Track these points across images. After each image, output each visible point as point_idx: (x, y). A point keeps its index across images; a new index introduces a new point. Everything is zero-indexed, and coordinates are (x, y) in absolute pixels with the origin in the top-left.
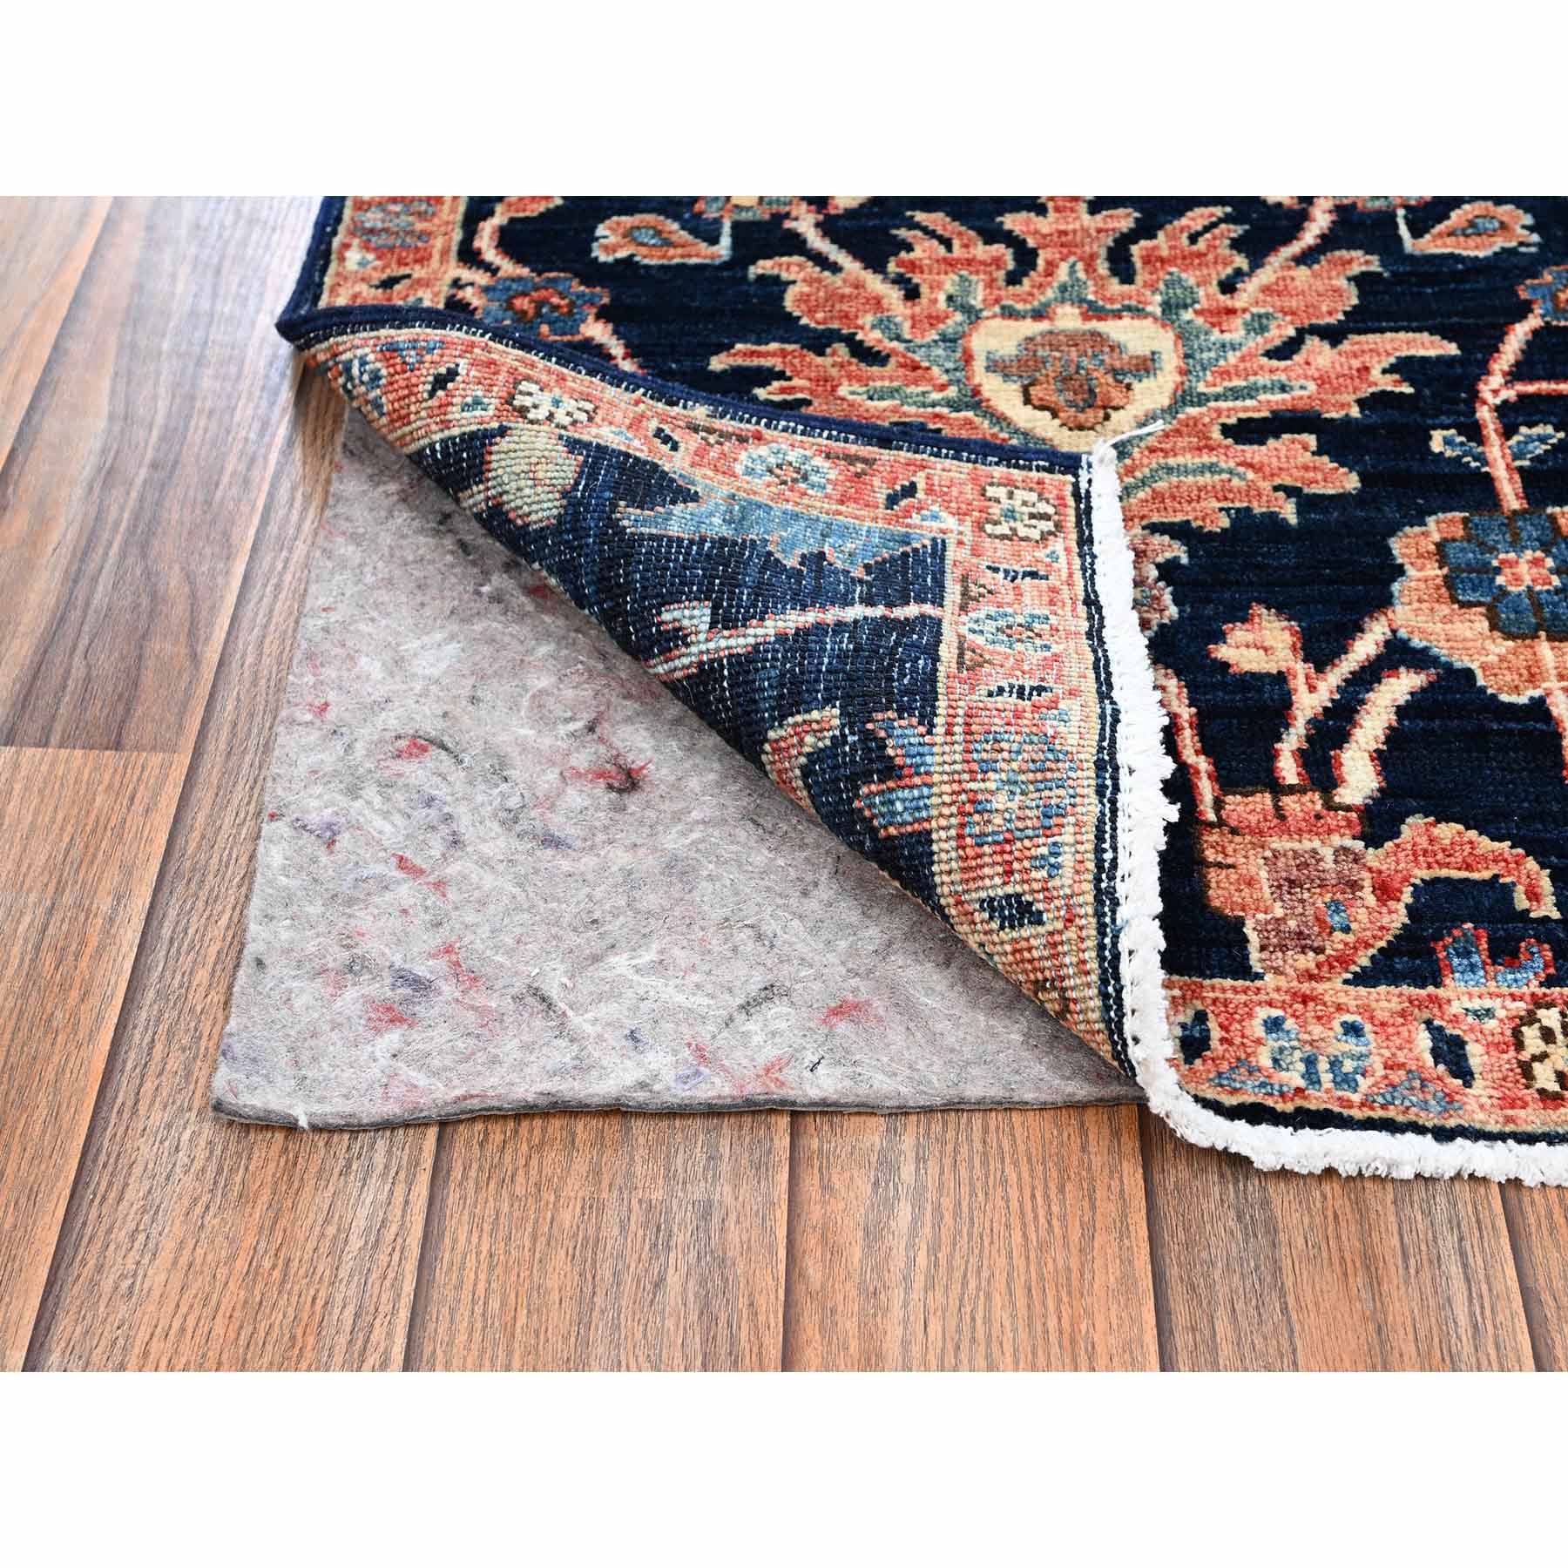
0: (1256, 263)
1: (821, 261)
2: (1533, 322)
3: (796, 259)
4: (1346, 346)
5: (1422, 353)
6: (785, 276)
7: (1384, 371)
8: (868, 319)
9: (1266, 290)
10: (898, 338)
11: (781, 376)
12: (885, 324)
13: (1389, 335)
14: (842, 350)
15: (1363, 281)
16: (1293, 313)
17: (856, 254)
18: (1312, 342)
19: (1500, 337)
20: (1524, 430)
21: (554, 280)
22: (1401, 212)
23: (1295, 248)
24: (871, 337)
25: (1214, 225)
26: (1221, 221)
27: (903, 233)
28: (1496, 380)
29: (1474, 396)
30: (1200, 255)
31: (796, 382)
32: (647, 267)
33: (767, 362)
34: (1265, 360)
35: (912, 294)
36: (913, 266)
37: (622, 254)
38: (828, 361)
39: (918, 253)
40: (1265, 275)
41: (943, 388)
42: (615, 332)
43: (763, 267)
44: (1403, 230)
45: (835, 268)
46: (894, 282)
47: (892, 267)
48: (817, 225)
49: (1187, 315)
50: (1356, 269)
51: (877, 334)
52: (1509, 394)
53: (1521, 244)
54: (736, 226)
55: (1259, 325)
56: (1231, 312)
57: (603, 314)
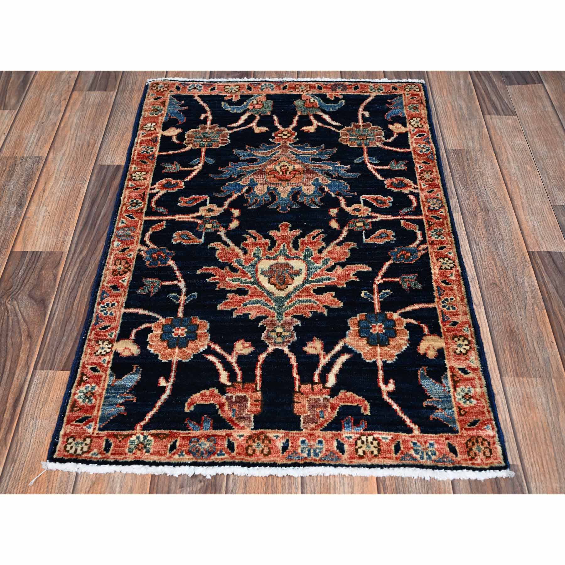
0: (327, 245)
1: (225, 243)
2: (391, 262)
3: (219, 243)
4: (345, 268)
5: (363, 270)
6: (216, 248)
7: (353, 275)
8: (235, 260)
9: (329, 252)
10: (241, 265)
11: (213, 275)
12: (238, 261)
13: (356, 265)
14: (228, 268)
15: (352, 250)
16: (334, 259)
17: (234, 242)
18: (338, 267)
19: (382, 266)
20: (383, 291)
21: (162, 249)
22: (364, 232)
23: (337, 241)
24: (235, 265)
25: (319, 234)
26: (321, 233)
27: (245, 235)
28: (379, 277)
29: (373, 282)
30: (315, 242)
31: (217, 277)
32: (185, 245)
33: (210, 272)
34: (326, 272)
35: (245, 253)
36: (247, 245)
37: (178, 241)
38: (224, 271)
39: (248, 242)
40: (329, 248)
41: (250, 278)
42: (175, 263)
43: (212, 245)
44: (364, 237)
45: (228, 245)
46: (242, 249)
47: (242, 245)
48: (225, 233)
49: (309, 259)
50: (351, 247)
51: (236, 264)
52: (381, 281)
53: (391, 241)
54: (206, 233)
55: (326, 262)
56: (320, 258)
57: (173, 259)
